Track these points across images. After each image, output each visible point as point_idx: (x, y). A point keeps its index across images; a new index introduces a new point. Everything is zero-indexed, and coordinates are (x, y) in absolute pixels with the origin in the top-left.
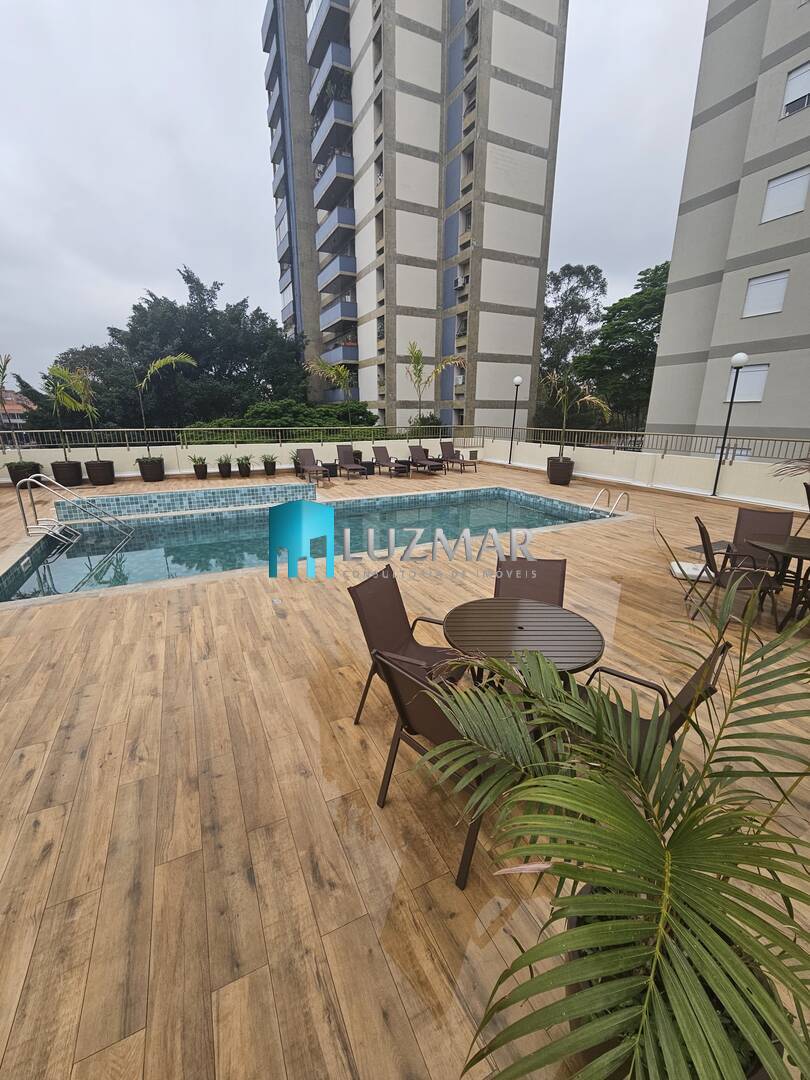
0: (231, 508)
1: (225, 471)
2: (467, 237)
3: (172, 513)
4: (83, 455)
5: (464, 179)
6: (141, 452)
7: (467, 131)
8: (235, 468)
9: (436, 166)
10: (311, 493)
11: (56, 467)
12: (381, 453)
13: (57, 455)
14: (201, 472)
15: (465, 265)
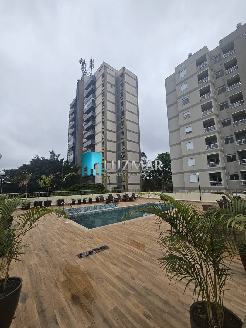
0: (100, 210)
1: (79, 202)
2: (124, 147)
3: (87, 212)
4: (43, 199)
5: (122, 137)
6: (59, 198)
7: (122, 129)
8: (82, 201)
9: (115, 134)
10: (116, 205)
11: (35, 202)
12: (118, 196)
13: (36, 199)
14: (74, 203)
15: (123, 153)
